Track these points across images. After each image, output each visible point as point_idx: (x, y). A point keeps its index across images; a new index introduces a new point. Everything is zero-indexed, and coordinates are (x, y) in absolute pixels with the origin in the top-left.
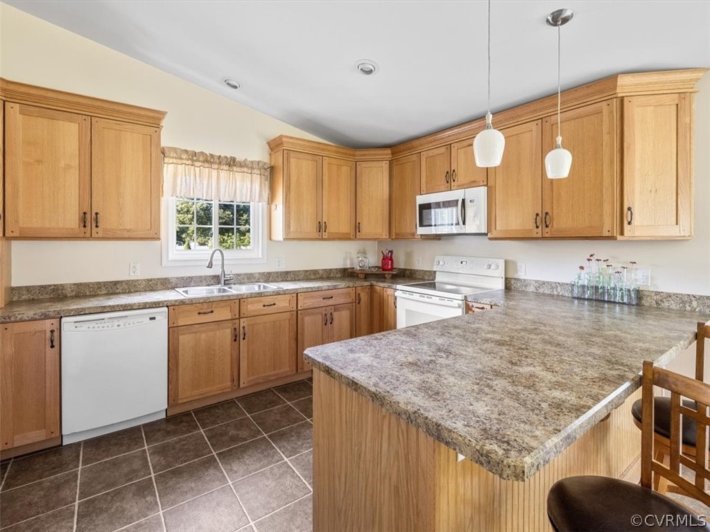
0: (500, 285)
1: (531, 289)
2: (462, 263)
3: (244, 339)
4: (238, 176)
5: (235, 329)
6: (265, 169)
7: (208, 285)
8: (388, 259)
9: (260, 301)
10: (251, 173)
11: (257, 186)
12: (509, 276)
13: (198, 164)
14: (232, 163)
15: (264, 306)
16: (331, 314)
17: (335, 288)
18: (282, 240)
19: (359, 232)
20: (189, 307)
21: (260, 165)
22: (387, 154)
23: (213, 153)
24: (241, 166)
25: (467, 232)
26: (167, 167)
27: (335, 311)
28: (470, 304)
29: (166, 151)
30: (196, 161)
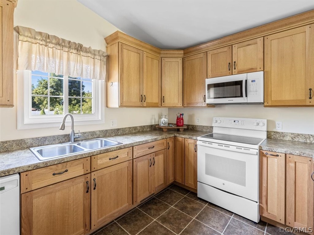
0: (264, 136)
1: (288, 138)
2: (235, 121)
3: (94, 189)
4: (84, 59)
5: (87, 182)
6: (104, 56)
7: (60, 143)
8: (180, 119)
9: (107, 156)
10: (94, 58)
11: (98, 69)
12: (269, 130)
13: (51, 45)
14: (79, 48)
15: (110, 159)
16: (153, 158)
17: (156, 140)
18: (118, 107)
19: (164, 102)
20: (43, 170)
21: (101, 53)
22: (181, 54)
23: (64, 38)
24: (86, 52)
25: (248, 102)
26: (22, 44)
27: (155, 156)
28: (265, 152)
29: (21, 30)
30: (50, 42)
